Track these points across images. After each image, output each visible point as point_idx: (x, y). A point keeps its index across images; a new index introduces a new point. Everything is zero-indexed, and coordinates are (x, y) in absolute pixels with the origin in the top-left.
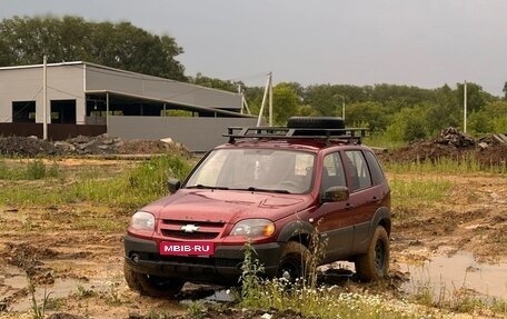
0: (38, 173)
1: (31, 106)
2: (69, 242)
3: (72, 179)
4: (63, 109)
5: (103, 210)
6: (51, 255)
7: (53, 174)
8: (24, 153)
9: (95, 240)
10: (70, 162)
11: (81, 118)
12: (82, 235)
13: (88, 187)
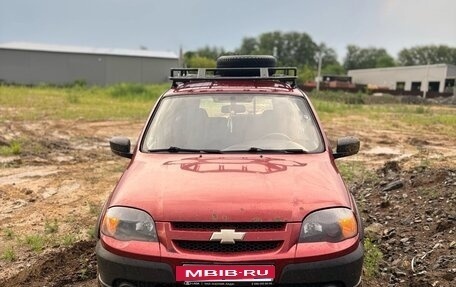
0: (420, 111)
1: (419, 84)
2: (434, 139)
3: (436, 115)
4: (434, 86)
5: (450, 128)
6: (427, 143)
7: (427, 112)
8: (414, 103)
9: (447, 139)
10: (435, 108)
11: (441, 89)
12: (440, 137)
13: (443, 118)
